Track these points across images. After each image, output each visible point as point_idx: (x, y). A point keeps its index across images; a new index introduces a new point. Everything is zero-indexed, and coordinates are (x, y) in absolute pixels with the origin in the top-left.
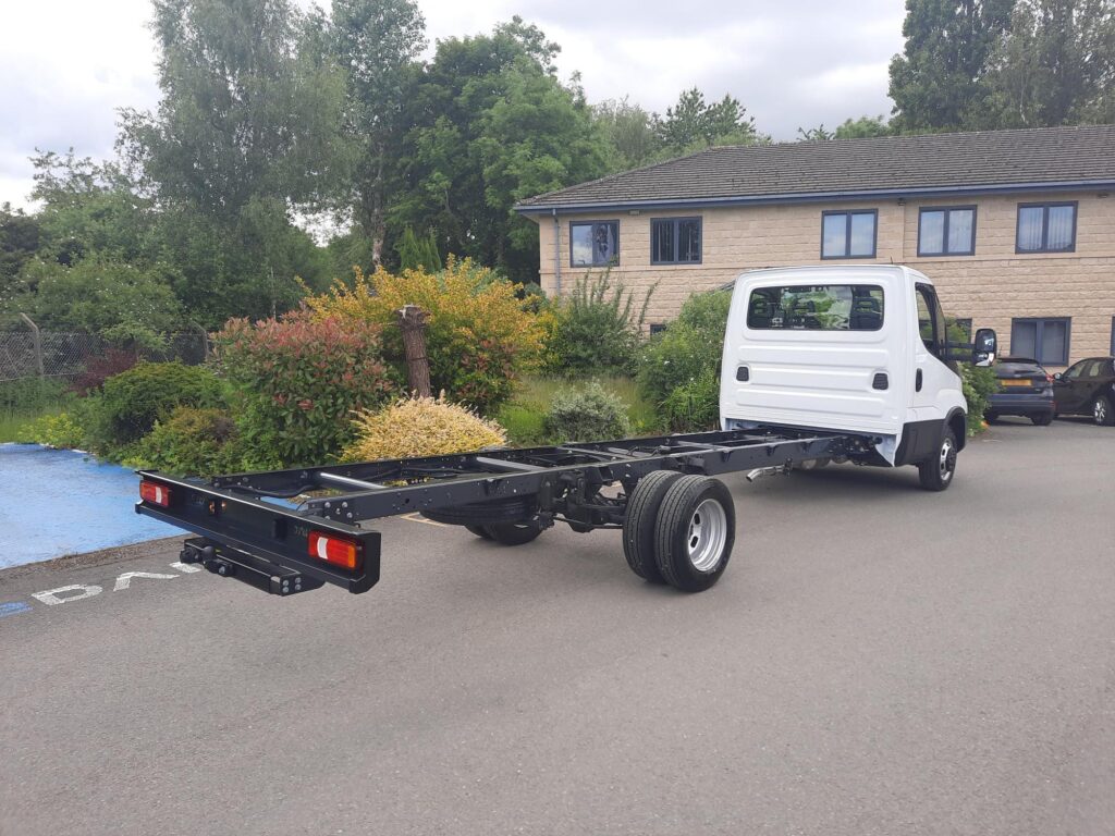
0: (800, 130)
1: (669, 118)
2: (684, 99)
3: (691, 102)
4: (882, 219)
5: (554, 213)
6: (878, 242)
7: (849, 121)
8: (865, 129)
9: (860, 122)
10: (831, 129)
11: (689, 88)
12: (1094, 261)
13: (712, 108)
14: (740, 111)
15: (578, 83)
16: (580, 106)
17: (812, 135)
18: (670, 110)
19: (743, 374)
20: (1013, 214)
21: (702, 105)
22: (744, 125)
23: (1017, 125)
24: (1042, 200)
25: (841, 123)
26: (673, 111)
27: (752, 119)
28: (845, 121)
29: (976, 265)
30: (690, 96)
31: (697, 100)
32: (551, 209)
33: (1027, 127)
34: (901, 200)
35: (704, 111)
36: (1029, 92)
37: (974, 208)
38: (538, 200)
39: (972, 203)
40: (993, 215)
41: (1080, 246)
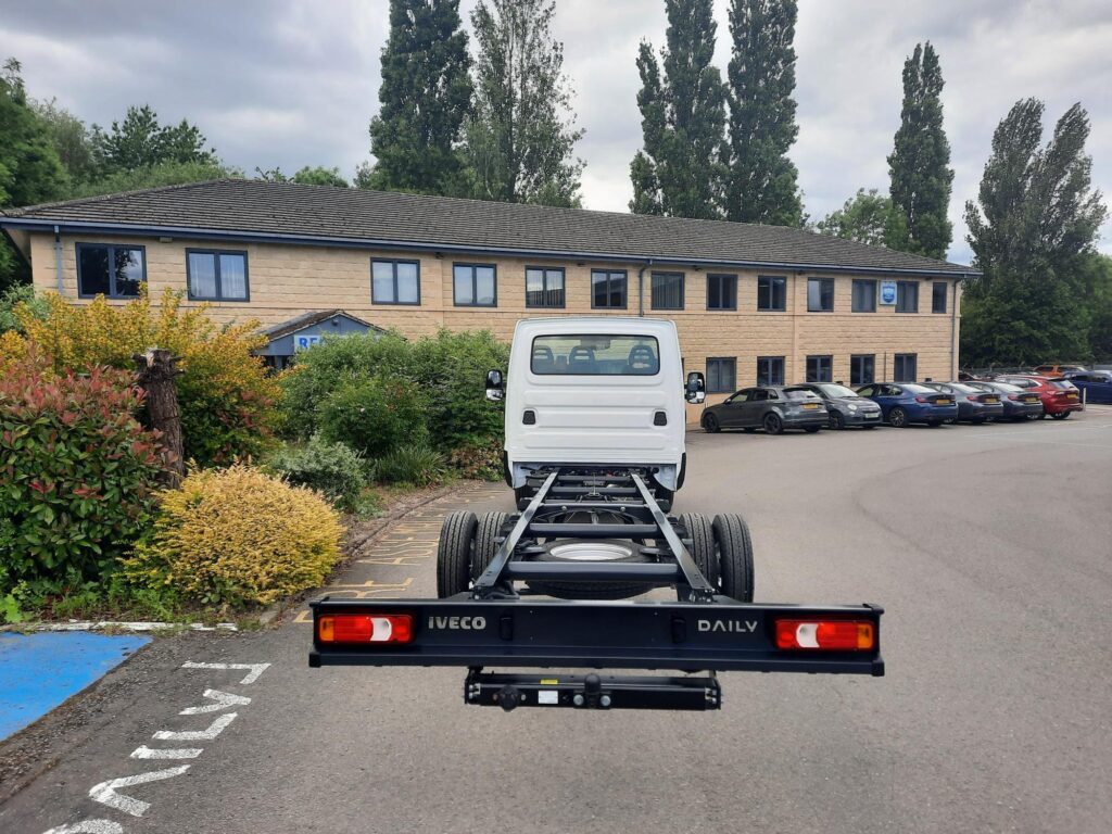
0: (258, 169)
1: (114, 133)
2: (132, 115)
3: (141, 120)
4: (423, 269)
5: (57, 230)
6: (422, 291)
7: (307, 169)
8: (324, 179)
9: (317, 171)
10: (289, 173)
11: (139, 105)
13: (167, 131)
14: (199, 140)
15: (16, 74)
16: (20, 100)
17: (270, 176)
18: (115, 124)
19: (529, 418)
20: (522, 274)
21: (154, 125)
22: (206, 155)
23: (484, 198)
24: (541, 265)
25: (299, 168)
26: (120, 126)
27: (213, 151)
28: (303, 167)
29: (500, 315)
30: (140, 113)
31: (150, 119)
32: (53, 226)
33: (492, 200)
34: (439, 254)
35: (158, 133)
36: (491, 170)
37: (494, 267)
38: (28, 213)
39: (493, 262)
40: (508, 274)
41: (567, 304)
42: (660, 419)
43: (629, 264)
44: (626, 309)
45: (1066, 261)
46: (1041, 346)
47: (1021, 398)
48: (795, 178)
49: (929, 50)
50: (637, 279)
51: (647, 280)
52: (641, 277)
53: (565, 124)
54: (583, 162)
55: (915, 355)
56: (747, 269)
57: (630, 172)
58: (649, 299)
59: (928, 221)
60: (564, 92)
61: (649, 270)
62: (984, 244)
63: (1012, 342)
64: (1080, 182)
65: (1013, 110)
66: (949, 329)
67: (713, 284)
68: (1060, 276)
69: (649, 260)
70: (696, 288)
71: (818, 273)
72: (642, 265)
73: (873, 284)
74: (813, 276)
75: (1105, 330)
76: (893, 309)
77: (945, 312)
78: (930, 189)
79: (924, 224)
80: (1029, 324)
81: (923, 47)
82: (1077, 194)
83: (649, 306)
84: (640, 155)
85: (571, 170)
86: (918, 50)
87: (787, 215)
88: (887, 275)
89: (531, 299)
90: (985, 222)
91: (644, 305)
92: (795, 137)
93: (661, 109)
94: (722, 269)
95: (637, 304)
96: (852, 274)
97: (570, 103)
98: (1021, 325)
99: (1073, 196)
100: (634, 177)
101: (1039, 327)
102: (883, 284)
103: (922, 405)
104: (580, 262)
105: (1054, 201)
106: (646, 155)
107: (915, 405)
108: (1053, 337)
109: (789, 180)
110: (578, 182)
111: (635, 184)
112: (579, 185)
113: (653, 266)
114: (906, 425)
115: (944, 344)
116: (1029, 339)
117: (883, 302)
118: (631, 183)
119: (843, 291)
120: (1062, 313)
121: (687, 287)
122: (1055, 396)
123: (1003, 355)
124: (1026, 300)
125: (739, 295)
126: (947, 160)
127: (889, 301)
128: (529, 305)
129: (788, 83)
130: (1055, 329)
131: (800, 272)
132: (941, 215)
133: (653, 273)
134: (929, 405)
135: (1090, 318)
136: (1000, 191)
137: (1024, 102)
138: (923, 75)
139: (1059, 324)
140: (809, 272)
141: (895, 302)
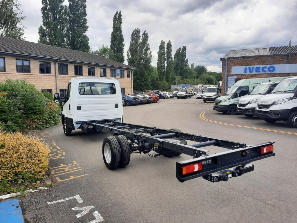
12: (35, 76)
19: (79, 108)
20: (15, 61)
24: (21, 58)
29: (7, 75)
39: (3, 56)
40: (9, 61)
41: (31, 71)
42: (117, 106)
43: (51, 60)
44: (51, 74)
45: (146, 67)
46: (143, 86)
47: (150, 98)
48: (88, 40)
49: (120, 13)
50: (54, 65)
51: (57, 66)
52: (55, 64)
53: (18, 13)
54: (25, 27)
55: (124, 88)
56: (85, 64)
57: (38, 31)
58: (58, 71)
59: (119, 55)
60: (17, 4)
61: (57, 62)
62: (131, 62)
63: (137, 85)
64: (147, 49)
65: (134, 30)
66: (131, 82)
67: (76, 68)
68: (145, 70)
69: (58, 60)
70: (71, 69)
71: (102, 66)
72: (55, 61)
73: (115, 70)
74: (101, 67)
75: (153, 83)
76: (119, 77)
77: (130, 78)
78: (120, 47)
79: (119, 56)
80: (140, 81)
81: (119, 12)
82: (147, 52)
83: (58, 73)
84: (41, 26)
85: (20, 29)
86: (117, 12)
87: (87, 50)
88: (118, 68)
89: (18, 69)
90: (130, 56)
91: (56, 73)
92: (87, 29)
93: (48, 14)
94: (78, 64)
95: (54, 73)
96: (110, 67)
97: (19, 7)
98: (139, 81)
99: (146, 52)
100: (39, 32)
101: (142, 82)
102: (117, 70)
103: (133, 100)
104: (35, 58)
105: (143, 53)
106: (43, 27)
107: (131, 100)
108: (145, 84)
109: (87, 40)
110: (23, 33)
111: (40, 35)
112: (24, 34)
113: (59, 61)
114: (129, 105)
115: (130, 85)
116: (140, 85)
117: (117, 75)
118: (38, 34)
119: (108, 71)
120: (147, 79)
121: (69, 68)
122: (155, 97)
123: (136, 88)
124: (140, 75)
125: (83, 71)
126: (123, 42)
127: (118, 75)
128: (18, 71)
129: (85, 14)
130: (145, 82)
131: (98, 66)
132: (122, 54)
133: (59, 64)
134: (134, 100)
135: (151, 80)
136: (133, 50)
137: (136, 29)
138: (118, 19)
139: (146, 81)
140: (100, 66)
141: (120, 75)
